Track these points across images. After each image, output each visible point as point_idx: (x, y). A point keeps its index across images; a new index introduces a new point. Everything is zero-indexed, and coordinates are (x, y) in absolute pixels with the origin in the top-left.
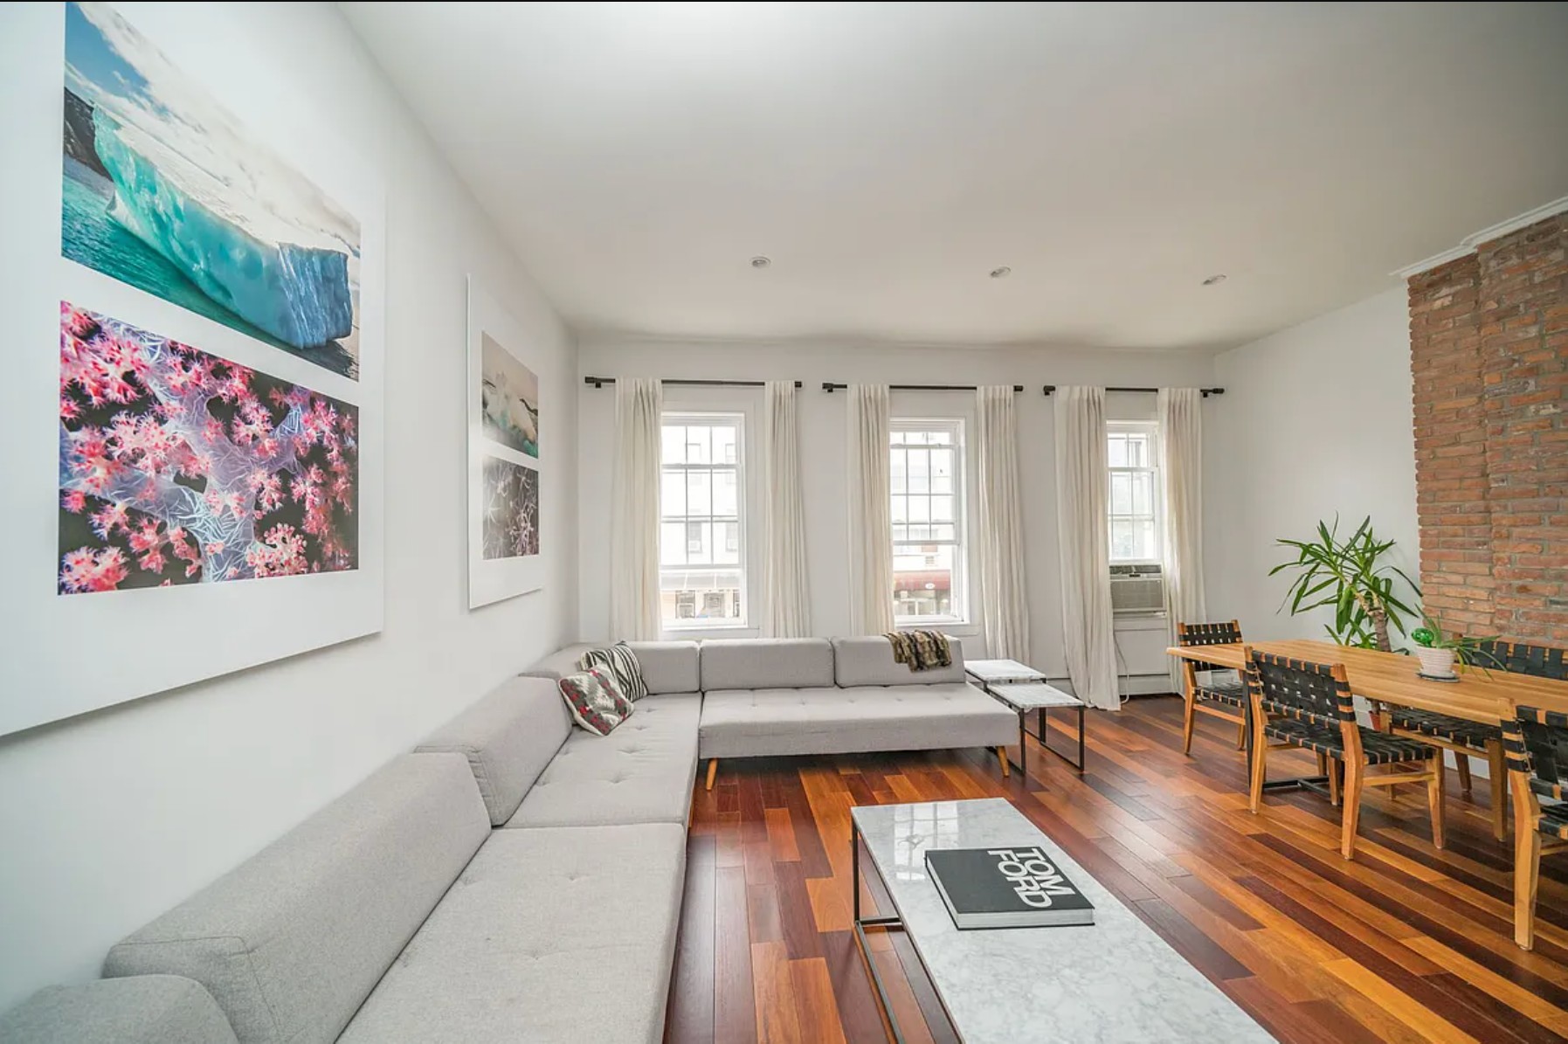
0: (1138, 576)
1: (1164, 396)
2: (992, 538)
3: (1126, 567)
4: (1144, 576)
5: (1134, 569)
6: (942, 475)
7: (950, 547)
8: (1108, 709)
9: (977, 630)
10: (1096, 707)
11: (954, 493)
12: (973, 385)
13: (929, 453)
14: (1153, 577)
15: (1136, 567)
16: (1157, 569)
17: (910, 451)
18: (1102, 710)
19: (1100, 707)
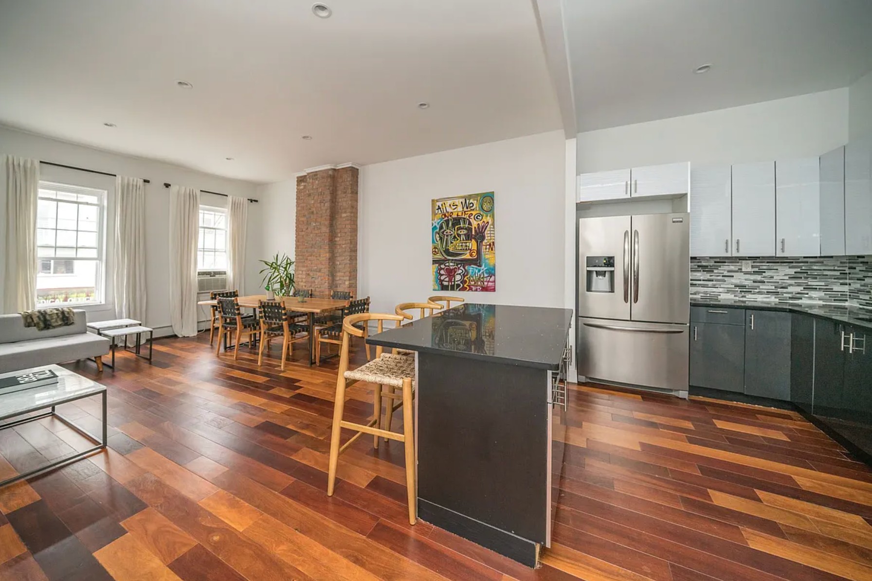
0: (214, 276)
1: (230, 198)
2: (123, 257)
3: (209, 272)
4: (217, 276)
5: (212, 273)
6: (87, 220)
7: (94, 262)
8: (190, 336)
9: (110, 307)
10: (184, 337)
11: (98, 231)
12: (115, 174)
13: (78, 206)
14: (223, 276)
15: (214, 272)
16: (225, 273)
17: (60, 203)
18: (187, 337)
19: (186, 336)
